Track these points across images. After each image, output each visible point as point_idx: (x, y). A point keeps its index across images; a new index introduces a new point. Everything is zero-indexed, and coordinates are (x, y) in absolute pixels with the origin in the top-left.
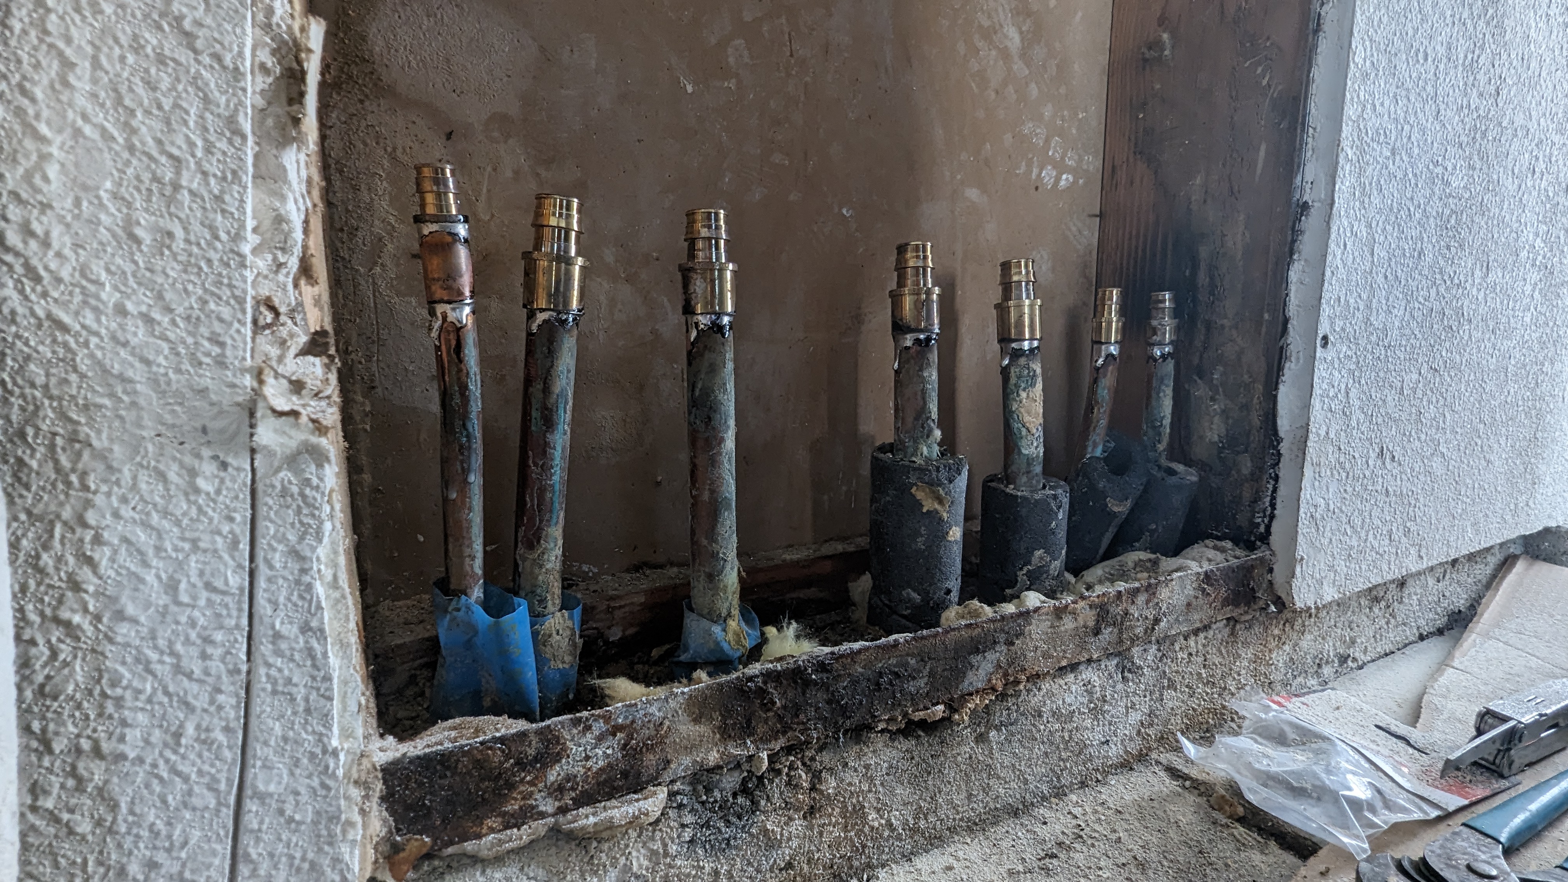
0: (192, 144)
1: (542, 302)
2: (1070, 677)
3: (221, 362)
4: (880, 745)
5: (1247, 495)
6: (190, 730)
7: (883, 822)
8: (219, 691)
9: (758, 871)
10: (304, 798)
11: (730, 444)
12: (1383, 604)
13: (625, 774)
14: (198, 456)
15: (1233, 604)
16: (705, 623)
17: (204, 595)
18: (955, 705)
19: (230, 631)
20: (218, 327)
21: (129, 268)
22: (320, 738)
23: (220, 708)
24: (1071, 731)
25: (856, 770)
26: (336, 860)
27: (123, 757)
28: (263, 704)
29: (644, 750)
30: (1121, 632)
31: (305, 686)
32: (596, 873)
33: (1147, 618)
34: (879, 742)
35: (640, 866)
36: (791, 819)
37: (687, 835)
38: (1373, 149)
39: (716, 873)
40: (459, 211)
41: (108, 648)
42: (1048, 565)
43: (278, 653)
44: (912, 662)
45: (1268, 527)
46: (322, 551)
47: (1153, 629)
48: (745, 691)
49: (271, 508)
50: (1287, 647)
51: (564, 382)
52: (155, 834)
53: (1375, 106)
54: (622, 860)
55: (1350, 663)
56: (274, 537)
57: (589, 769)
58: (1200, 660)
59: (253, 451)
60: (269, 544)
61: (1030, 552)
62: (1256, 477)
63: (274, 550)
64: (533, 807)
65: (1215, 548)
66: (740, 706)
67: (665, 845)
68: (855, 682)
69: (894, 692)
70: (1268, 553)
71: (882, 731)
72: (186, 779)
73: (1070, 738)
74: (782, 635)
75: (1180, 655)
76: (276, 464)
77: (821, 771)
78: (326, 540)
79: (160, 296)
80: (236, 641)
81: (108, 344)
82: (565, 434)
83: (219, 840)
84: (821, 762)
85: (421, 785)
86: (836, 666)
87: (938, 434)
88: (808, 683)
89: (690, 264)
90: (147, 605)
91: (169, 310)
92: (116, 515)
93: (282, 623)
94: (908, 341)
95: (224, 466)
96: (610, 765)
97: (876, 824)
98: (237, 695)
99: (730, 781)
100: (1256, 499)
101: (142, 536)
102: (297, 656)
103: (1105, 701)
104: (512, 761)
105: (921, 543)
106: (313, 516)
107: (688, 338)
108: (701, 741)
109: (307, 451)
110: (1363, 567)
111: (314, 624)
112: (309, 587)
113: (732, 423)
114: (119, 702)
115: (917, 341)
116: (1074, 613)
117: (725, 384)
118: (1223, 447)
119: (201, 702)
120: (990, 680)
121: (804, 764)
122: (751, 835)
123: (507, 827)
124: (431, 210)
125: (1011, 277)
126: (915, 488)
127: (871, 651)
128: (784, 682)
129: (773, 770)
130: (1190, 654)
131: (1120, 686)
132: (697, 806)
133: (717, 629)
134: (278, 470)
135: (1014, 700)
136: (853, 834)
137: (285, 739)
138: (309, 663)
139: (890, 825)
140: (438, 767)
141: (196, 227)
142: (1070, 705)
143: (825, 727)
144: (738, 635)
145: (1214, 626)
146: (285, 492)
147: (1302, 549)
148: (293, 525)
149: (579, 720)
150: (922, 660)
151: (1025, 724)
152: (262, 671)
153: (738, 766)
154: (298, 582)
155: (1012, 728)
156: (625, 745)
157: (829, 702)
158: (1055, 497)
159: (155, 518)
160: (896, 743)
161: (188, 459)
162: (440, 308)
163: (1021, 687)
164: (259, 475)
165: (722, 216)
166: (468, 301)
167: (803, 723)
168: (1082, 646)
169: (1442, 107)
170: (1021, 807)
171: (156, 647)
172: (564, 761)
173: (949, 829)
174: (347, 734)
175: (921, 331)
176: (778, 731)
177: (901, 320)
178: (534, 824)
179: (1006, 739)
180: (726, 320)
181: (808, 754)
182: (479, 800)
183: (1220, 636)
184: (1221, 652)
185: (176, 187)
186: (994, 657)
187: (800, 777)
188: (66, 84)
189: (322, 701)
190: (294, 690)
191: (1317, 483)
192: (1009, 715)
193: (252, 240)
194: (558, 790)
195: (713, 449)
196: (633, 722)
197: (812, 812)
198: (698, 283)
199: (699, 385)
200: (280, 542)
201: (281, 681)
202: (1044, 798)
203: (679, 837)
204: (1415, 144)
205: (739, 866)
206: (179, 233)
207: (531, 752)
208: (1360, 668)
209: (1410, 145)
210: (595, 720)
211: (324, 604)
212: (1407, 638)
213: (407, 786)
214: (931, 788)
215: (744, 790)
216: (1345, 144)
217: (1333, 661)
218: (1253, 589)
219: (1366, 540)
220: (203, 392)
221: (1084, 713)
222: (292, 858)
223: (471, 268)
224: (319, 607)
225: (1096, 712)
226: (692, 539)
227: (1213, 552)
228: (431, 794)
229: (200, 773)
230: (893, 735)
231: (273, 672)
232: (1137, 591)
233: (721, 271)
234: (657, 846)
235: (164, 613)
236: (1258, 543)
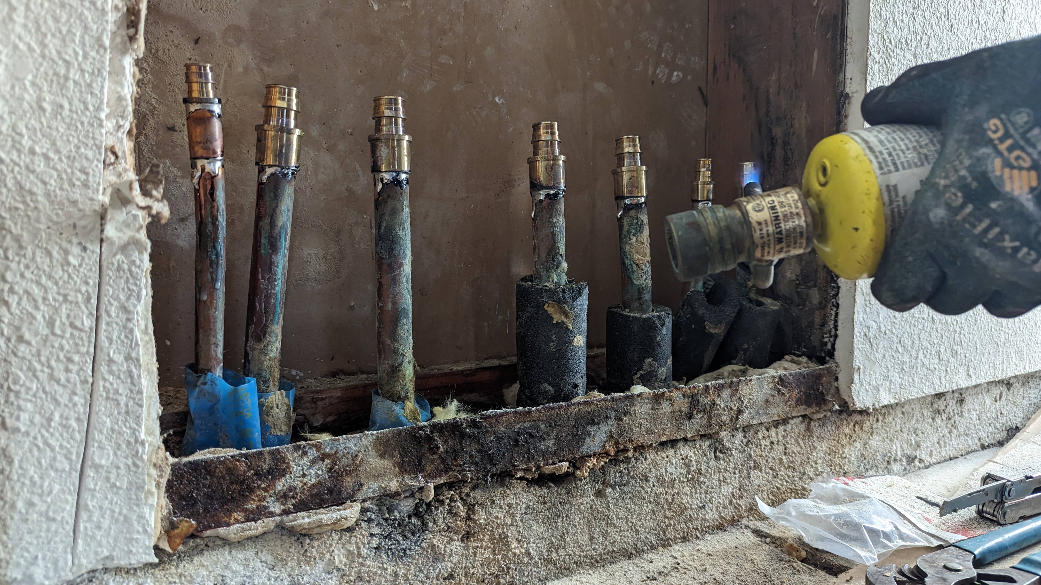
0: (76, 54)
1: (270, 160)
2: (671, 452)
3: (86, 185)
4: (519, 490)
5: (817, 320)
6: (57, 417)
7: (523, 551)
8: (74, 393)
9: (428, 578)
10: (123, 472)
11: (407, 268)
12: (944, 416)
13: (330, 491)
14: (70, 242)
15: (806, 404)
16: (389, 403)
17: (69, 330)
18: (578, 465)
19: (83, 355)
20: (85, 163)
21: (38, 126)
22: (134, 432)
23: (75, 405)
24: (673, 495)
25: (501, 507)
26: (141, 517)
27: (17, 430)
28: (101, 405)
29: (344, 474)
30: (710, 418)
31: (126, 396)
32: (308, 563)
33: (731, 409)
34: (519, 487)
35: (341, 562)
36: (452, 540)
37: (375, 542)
38: (897, 54)
39: (396, 575)
40: (215, 96)
41: (13, 359)
42: (656, 370)
43: (111, 372)
44: (543, 426)
45: (833, 345)
46: (140, 308)
47: (738, 418)
48: (417, 437)
49: (110, 278)
50: (857, 445)
51: (285, 218)
52: (33, 483)
53: (895, 22)
54: (328, 556)
55: (917, 462)
56: (112, 297)
57: (305, 484)
58: (781, 448)
59: (102, 240)
60: (109, 301)
61: (642, 359)
62: (822, 306)
63: (112, 305)
64: (266, 508)
65: (793, 361)
66: (414, 448)
67: (358, 548)
68: (499, 438)
69: (529, 449)
70: (833, 365)
71: (521, 479)
72: (53, 450)
73: (673, 500)
74: (446, 409)
75: (763, 442)
76: (115, 250)
77: (474, 505)
78: (142, 301)
79: (54, 144)
80: (86, 362)
81: (24, 171)
82: (285, 256)
83: (70, 493)
84: (474, 498)
85: (190, 482)
86: (484, 424)
87: (565, 265)
88: (463, 435)
89: (377, 136)
90: (37, 334)
91: (58, 152)
92: (22, 276)
93: (114, 353)
94: (542, 195)
95: (85, 249)
96: (319, 482)
97: (517, 551)
98: (85, 398)
99: (407, 506)
100: (824, 324)
101: (35, 290)
102: (122, 376)
103: (701, 474)
104: (252, 472)
105: (552, 347)
106: (136, 284)
107: (375, 189)
108: (385, 472)
109: (134, 243)
110: (916, 379)
111: (134, 355)
112: (131, 331)
113: (409, 252)
114: (17, 393)
115: (548, 195)
116: (670, 399)
117: (403, 224)
118: (799, 284)
119: (63, 400)
120: (604, 447)
121: (461, 499)
122: (422, 548)
123: (248, 520)
124: (195, 94)
125: (623, 149)
126: (547, 305)
127: (511, 415)
128: (446, 433)
129: (439, 501)
130: (772, 443)
131: (713, 463)
132: (382, 521)
133: (397, 408)
134: (115, 255)
135: (625, 465)
136: (499, 556)
137: (113, 430)
138: (129, 381)
139: (528, 554)
140: (203, 471)
141: (76, 102)
142: (672, 474)
143: (477, 470)
144: (414, 413)
145: (792, 422)
146: (119, 268)
147: (858, 360)
148: (123, 290)
149: (299, 447)
150: (550, 426)
151: (635, 485)
152: (101, 383)
153: (412, 495)
154: (125, 327)
155: (625, 488)
156: (331, 469)
157: (480, 451)
158: (659, 317)
159: (44, 280)
160: (532, 490)
161: (65, 244)
162: (200, 163)
163: (630, 454)
164: (104, 256)
165: (400, 101)
166: (220, 158)
167: (460, 466)
168: (678, 427)
169: (955, 23)
170: (634, 552)
171: (39, 361)
172: (288, 476)
173: (575, 563)
174: (149, 433)
175: (550, 188)
176: (442, 470)
177: (536, 180)
178: (266, 520)
179: (620, 496)
180: (403, 176)
181: (465, 490)
182: (229, 497)
183: (797, 430)
184: (798, 443)
185: (67, 78)
186: (607, 428)
187: (459, 507)
188: (11, 19)
189: (136, 407)
190: (119, 398)
191: (868, 309)
192: (621, 477)
193: (107, 110)
194: (283, 497)
195: (394, 271)
196: (336, 452)
197: (467, 536)
198: (383, 149)
199: (384, 224)
200: (115, 300)
201: (112, 391)
202: (653, 547)
203: (368, 543)
204: (934, 50)
205: (412, 571)
206: (67, 106)
207: (266, 466)
208: (927, 467)
209: (929, 51)
210: (310, 448)
211: (140, 343)
212: (970, 447)
213: (181, 481)
214: (560, 528)
215: (416, 514)
216: (873, 51)
217: (901, 460)
218: (822, 393)
219: (917, 357)
220: (74, 203)
221: (684, 482)
222: (113, 511)
223: (222, 135)
224: (137, 344)
225: (694, 482)
226: (379, 340)
227: (790, 364)
228: (197, 489)
229: (61, 446)
230: (531, 482)
231: (107, 385)
232: (722, 386)
233: (399, 140)
234: (353, 548)
235: (45, 340)
236: (828, 358)
